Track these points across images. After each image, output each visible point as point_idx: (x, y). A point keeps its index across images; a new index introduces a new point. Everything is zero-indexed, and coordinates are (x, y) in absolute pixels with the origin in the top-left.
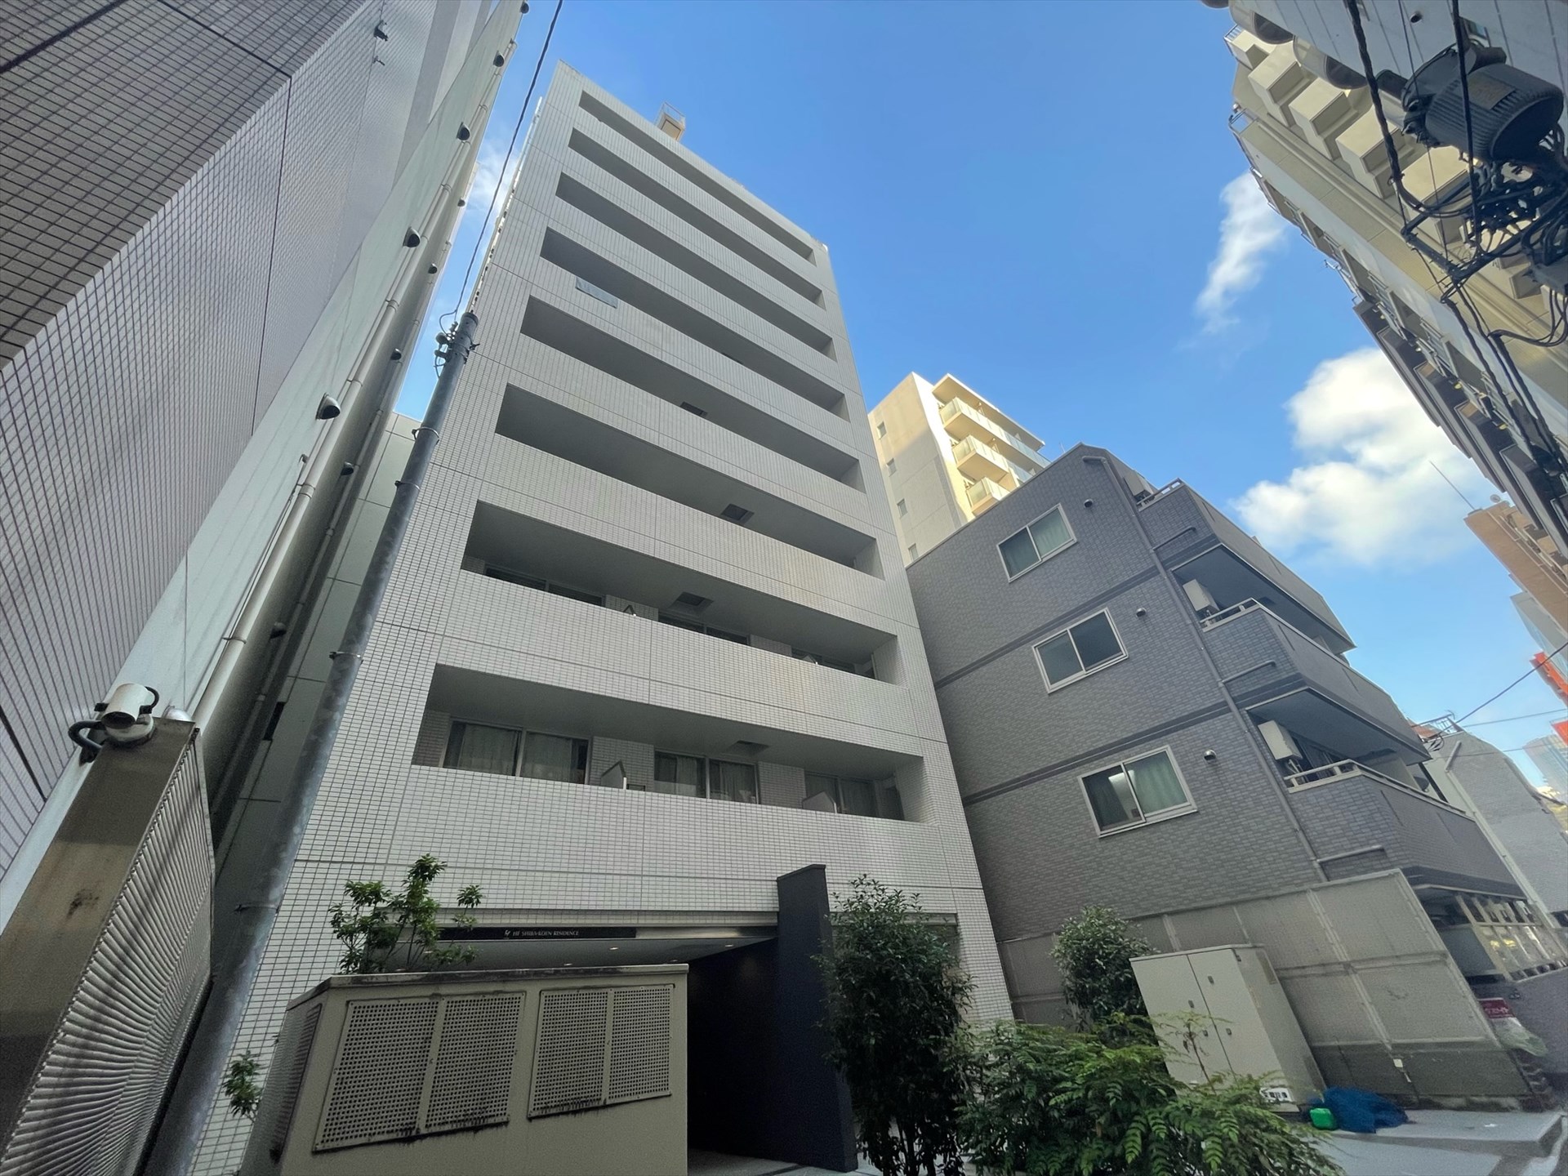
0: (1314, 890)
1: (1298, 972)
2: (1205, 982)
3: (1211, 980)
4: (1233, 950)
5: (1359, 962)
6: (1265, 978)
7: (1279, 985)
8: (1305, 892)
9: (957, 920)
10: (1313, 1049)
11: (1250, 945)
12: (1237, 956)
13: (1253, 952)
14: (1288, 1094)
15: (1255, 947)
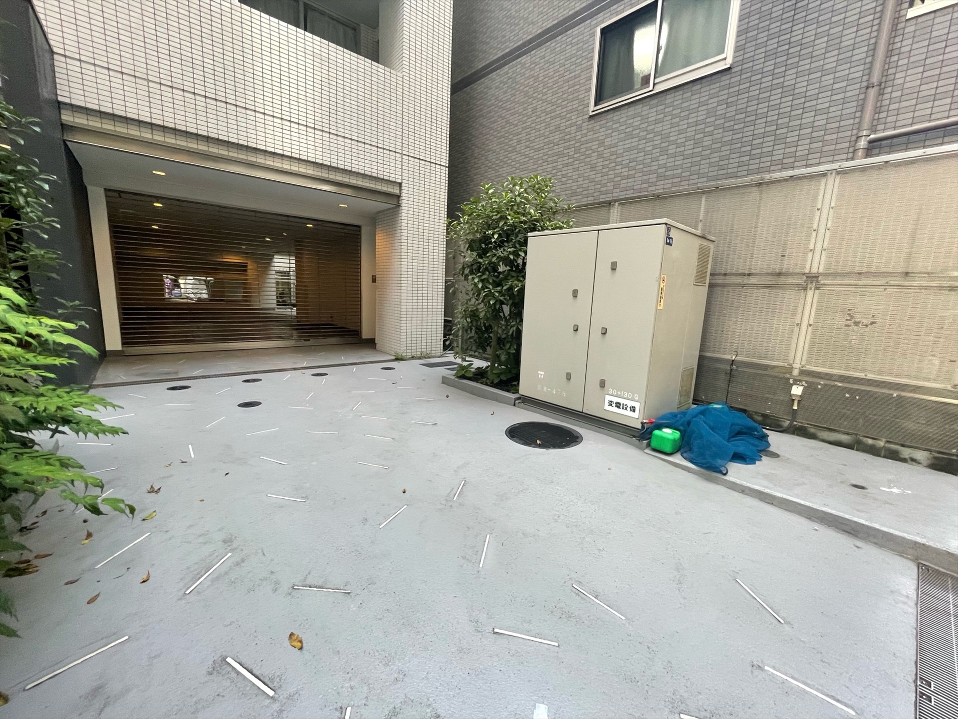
0: (840, 172)
1: (739, 280)
2: (604, 268)
3: (614, 267)
4: (669, 227)
5: (835, 275)
6: (693, 272)
7: (704, 290)
8: (824, 175)
9: (401, 190)
10: (701, 358)
11: (698, 232)
12: (669, 237)
13: (698, 242)
14: (637, 410)
15: (703, 237)
